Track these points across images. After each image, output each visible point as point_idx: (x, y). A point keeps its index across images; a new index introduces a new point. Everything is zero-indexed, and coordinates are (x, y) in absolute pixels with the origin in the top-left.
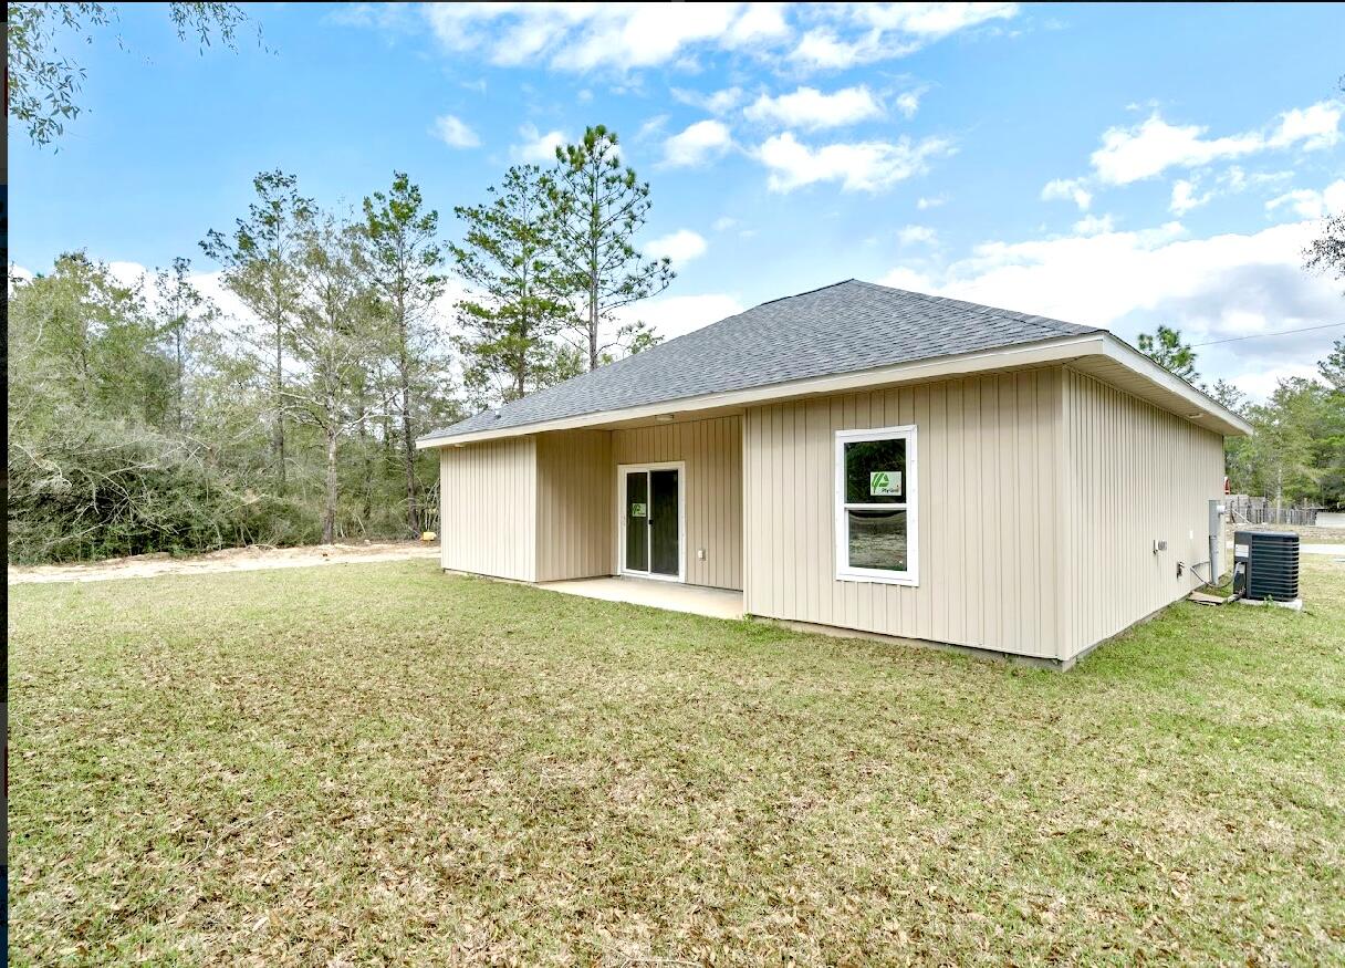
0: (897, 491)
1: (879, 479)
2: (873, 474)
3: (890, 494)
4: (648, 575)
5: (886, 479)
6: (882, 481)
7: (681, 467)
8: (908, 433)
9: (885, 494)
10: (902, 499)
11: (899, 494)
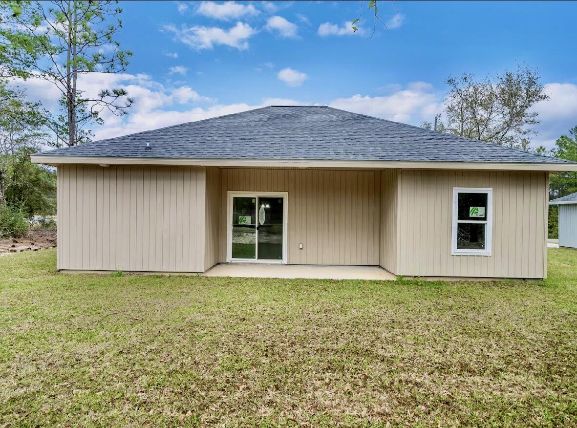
0: (483, 215)
1: (474, 210)
2: (471, 208)
3: (479, 216)
4: (255, 260)
5: (477, 210)
6: (476, 211)
7: (285, 195)
8: (489, 191)
9: (477, 216)
10: (485, 219)
11: (484, 216)
